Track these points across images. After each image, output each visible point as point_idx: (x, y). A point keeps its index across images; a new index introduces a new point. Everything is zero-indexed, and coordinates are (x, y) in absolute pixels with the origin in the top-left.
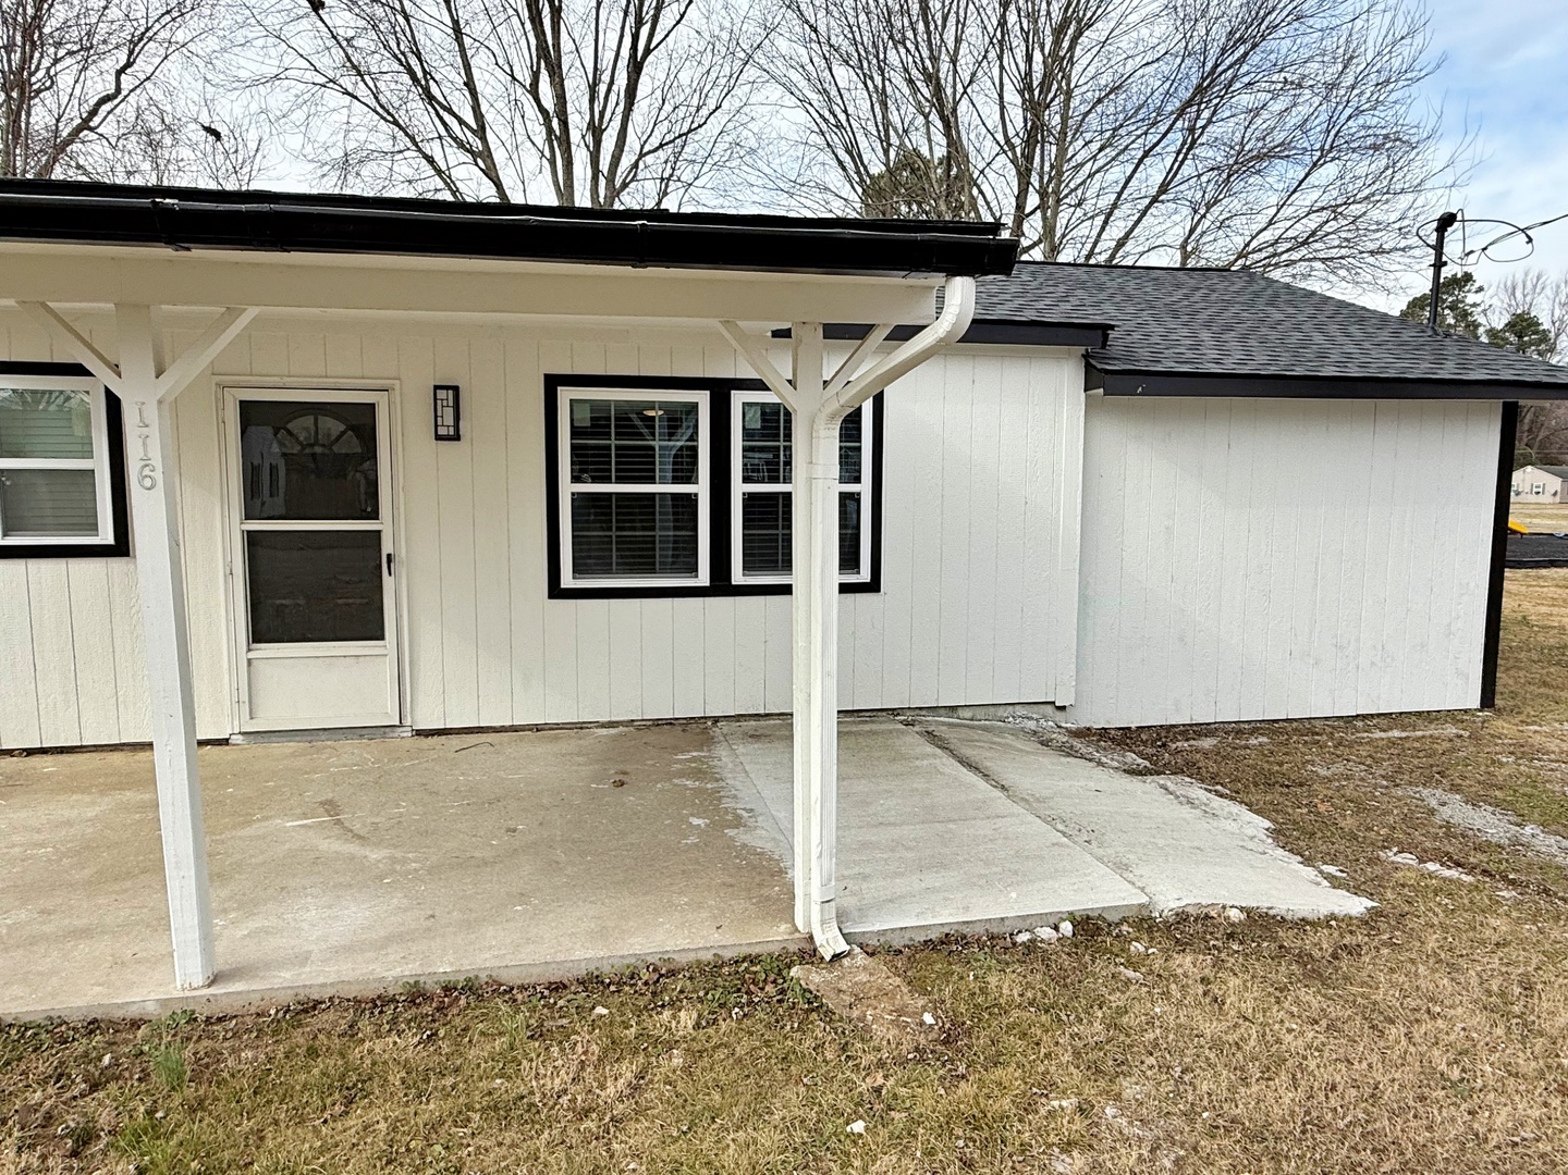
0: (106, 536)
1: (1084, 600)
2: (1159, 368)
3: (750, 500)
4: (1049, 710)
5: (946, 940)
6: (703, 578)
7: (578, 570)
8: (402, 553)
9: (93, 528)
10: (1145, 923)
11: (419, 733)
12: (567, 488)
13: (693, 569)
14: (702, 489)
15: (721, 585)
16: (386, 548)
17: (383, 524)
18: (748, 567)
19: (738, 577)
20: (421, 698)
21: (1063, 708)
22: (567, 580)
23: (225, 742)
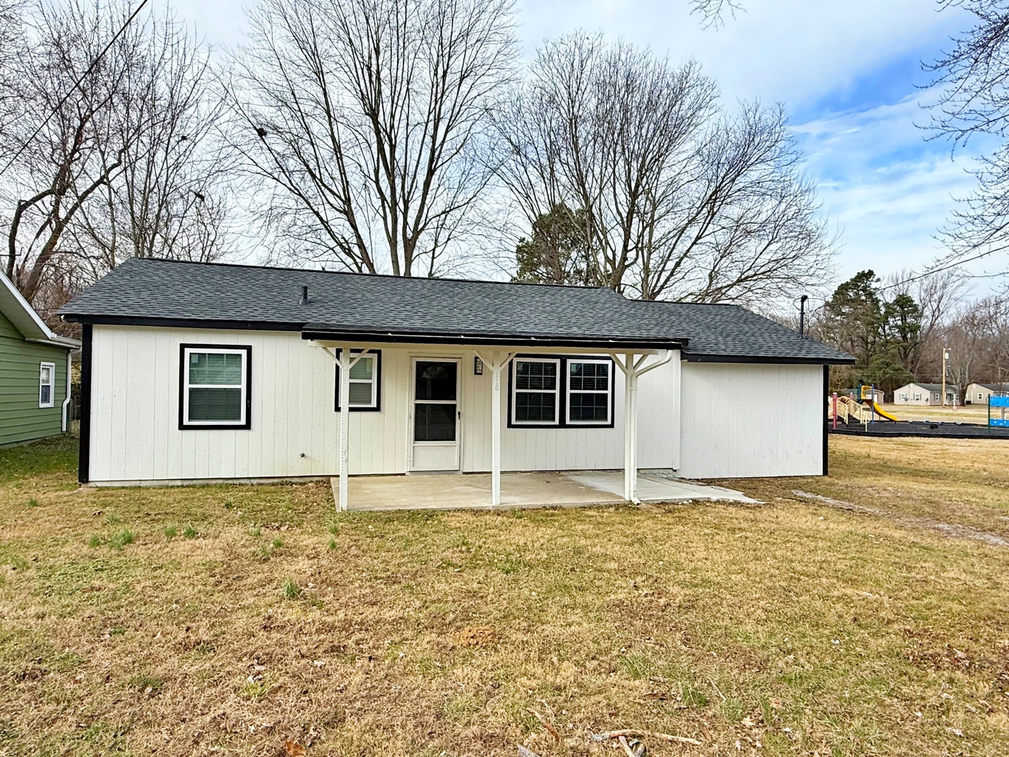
0: (374, 405)
1: (681, 431)
2: (705, 353)
3: (572, 395)
4: (671, 471)
5: (662, 503)
6: (557, 422)
7: (517, 419)
8: (462, 412)
9: (370, 402)
10: (709, 501)
11: (464, 473)
12: (515, 391)
13: (553, 419)
14: (557, 392)
15: (562, 425)
16: (458, 410)
17: (457, 402)
18: (571, 419)
19: (568, 422)
20: (466, 460)
21: (675, 471)
22: (514, 422)
23: (404, 474)
